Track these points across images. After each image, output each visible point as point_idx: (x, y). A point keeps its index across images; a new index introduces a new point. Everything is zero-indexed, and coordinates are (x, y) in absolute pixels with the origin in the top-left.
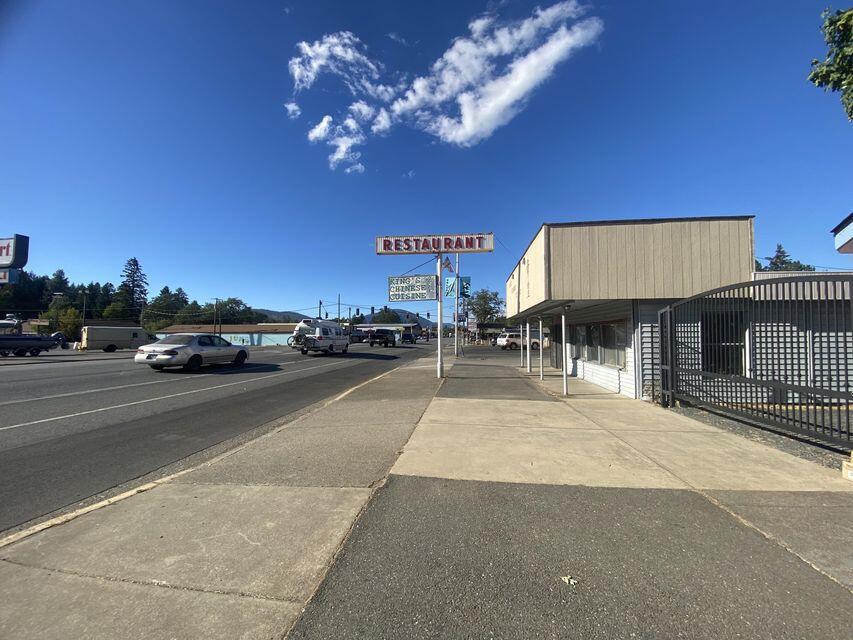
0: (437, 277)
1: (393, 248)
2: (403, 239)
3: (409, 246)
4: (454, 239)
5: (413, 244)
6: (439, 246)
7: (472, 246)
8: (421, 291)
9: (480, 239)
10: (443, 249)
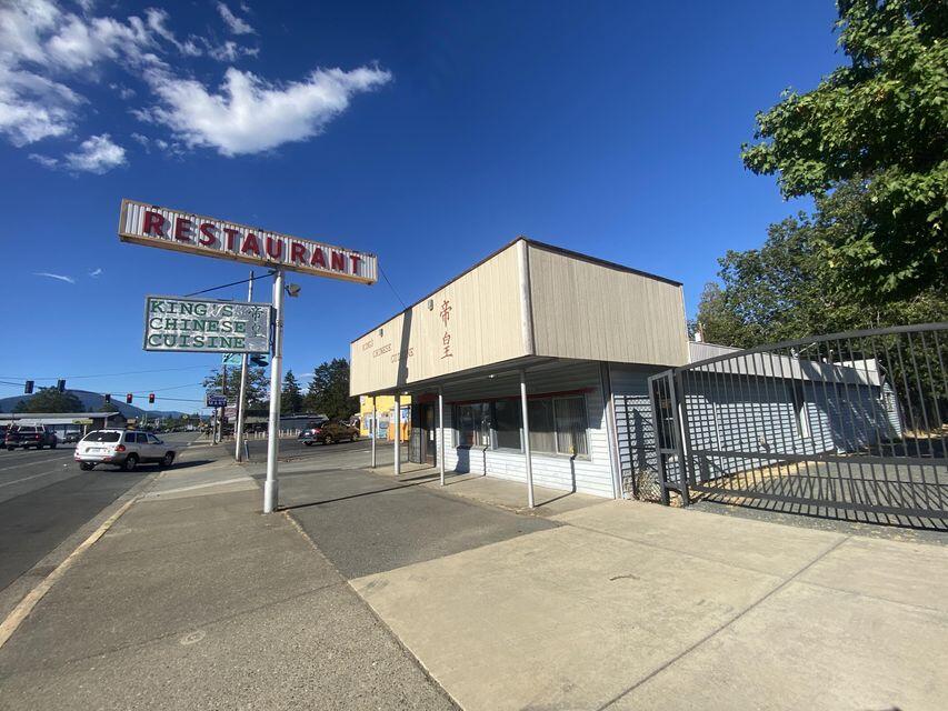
0: (273, 311)
1: (171, 233)
2: (199, 222)
3: (213, 241)
4: (311, 248)
5: (223, 238)
6: (279, 254)
7: (342, 268)
8: (234, 334)
9: (356, 260)
10: (288, 260)
